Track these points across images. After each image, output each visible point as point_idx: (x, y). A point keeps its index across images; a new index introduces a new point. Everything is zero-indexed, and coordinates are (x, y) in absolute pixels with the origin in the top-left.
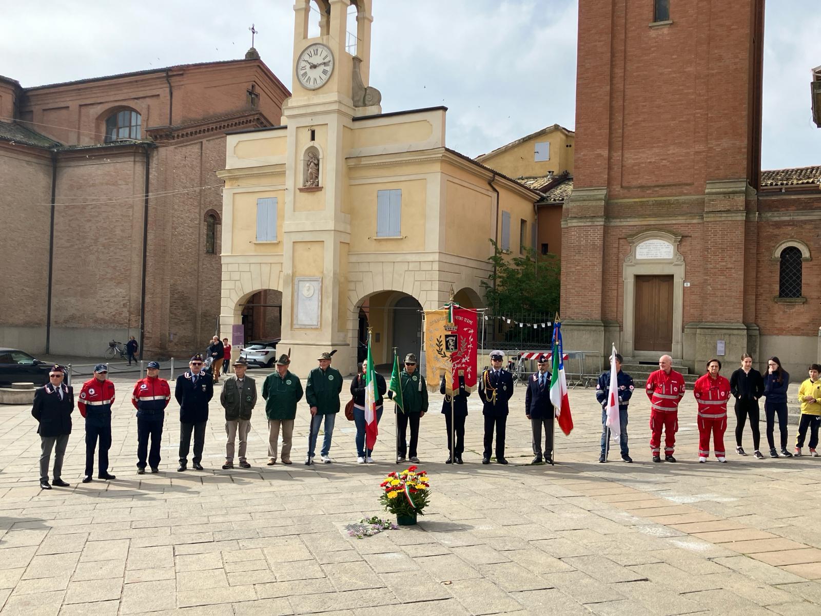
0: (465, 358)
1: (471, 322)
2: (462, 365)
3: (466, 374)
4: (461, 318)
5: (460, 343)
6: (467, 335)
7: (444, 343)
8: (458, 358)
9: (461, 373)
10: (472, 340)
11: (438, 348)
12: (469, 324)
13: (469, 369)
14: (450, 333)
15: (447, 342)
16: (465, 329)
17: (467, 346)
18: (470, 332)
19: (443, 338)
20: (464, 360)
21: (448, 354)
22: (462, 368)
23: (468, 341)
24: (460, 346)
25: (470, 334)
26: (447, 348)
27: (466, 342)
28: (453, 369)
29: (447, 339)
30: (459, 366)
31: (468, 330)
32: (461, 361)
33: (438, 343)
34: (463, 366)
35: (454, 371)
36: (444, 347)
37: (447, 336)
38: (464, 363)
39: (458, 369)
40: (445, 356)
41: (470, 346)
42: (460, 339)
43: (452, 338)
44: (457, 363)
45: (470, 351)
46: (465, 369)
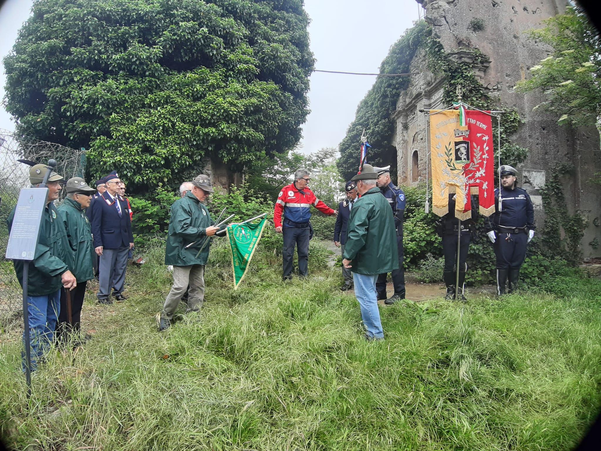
0: (479, 171)
1: (484, 127)
2: (475, 180)
3: (481, 191)
4: (473, 121)
5: (473, 152)
6: (480, 143)
7: (453, 152)
8: (471, 172)
9: (475, 191)
10: (487, 148)
11: (447, 158)
12: (482, 129)
13: (485, 186)
14: (461, 139)
15: (457, 151)
16: (479, 135)
17: (481, 156)
18: (484, 138)
19: (453, 145)
20: (478, 174)
21: (459, 165)
22: (475, 185)
23: (482, 150)
24: (473, 156)
25: (485, 141)
26: (458, 158)
27: (480, 151)
28: (466, 185)
29: (457, 147)
30: (472, 181)
31: (483, 136)
32: (474, 175)
33: (447, 152)
34: (478, 181)
35: (467, 188)
36: (453, 157)
37: (457, 144)
38: (479, 178)
39: (471, 186)
40: (455, 169)
41: (485, 156)
42: (472, 147)
43: (464, 145)
44: (470, 178)
45: (485, 162)
46: (480, 185)
